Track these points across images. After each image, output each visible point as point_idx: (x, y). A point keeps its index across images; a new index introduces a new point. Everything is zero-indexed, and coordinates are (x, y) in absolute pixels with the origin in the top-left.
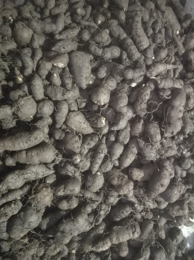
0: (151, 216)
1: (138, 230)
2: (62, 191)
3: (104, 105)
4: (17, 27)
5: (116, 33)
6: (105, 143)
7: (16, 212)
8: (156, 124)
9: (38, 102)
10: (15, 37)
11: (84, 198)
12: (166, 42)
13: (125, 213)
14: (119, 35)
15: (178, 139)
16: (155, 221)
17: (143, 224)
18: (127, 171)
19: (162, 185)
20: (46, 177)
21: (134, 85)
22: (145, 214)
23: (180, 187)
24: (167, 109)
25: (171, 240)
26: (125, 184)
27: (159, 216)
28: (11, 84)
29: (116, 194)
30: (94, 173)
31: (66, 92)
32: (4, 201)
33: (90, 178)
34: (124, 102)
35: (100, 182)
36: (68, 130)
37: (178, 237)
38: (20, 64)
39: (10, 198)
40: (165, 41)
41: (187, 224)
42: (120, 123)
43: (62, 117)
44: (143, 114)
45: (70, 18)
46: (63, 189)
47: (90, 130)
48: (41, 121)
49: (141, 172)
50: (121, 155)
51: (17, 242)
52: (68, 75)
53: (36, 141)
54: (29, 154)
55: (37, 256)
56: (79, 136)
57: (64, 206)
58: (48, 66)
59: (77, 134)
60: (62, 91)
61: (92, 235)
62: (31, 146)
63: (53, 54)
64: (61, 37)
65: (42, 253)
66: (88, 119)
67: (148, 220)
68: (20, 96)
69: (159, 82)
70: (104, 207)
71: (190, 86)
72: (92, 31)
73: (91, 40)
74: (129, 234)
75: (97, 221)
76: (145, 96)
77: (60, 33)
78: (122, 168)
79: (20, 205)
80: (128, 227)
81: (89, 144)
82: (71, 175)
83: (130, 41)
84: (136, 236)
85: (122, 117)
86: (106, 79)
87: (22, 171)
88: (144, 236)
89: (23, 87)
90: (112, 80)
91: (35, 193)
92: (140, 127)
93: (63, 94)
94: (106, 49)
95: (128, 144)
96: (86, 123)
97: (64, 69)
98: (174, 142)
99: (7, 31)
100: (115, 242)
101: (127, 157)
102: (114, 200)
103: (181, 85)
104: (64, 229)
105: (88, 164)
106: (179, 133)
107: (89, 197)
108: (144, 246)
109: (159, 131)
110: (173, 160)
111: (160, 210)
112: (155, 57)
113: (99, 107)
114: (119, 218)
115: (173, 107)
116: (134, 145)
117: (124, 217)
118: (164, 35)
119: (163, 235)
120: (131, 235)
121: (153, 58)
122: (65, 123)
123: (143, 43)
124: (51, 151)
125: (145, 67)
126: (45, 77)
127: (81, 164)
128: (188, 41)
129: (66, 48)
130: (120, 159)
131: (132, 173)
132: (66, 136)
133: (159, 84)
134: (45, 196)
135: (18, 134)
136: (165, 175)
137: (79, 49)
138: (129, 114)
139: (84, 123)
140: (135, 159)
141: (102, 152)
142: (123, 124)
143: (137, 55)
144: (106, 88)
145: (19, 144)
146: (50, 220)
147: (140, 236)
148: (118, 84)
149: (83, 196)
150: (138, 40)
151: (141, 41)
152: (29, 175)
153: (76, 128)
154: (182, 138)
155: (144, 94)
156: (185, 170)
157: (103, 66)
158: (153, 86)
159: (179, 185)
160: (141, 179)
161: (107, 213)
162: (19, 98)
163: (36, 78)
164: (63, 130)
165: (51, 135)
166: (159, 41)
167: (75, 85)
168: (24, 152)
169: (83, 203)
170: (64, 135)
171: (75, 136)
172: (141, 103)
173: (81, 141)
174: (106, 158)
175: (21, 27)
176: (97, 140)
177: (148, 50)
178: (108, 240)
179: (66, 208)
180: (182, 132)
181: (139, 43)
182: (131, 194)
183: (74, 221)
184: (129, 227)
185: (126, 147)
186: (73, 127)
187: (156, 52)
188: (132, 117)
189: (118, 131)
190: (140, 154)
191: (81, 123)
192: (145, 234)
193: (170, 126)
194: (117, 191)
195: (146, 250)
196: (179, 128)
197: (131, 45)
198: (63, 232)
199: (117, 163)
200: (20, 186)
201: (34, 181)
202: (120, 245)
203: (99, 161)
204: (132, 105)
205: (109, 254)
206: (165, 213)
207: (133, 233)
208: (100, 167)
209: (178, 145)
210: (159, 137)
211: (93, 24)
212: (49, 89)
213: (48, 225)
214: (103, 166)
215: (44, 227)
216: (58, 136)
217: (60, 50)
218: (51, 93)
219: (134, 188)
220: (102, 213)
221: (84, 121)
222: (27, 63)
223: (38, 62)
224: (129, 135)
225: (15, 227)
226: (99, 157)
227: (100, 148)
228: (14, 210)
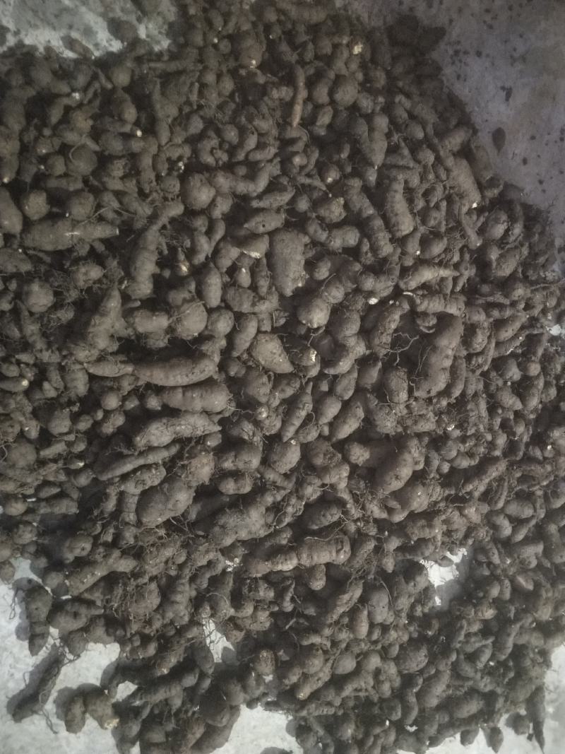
0: (373, 531)
1: (347, 548)
2: (230, 461)
3: (318, 328)
4: (192, 184)
5: (355, 206)
6: (310, 393)
7: (156, 482)
8: (402, 373)
9: (210, 311)
10: (184, 196)
11: (261, 481)
12: (447, 225)
13: (329, 517)
14: (360, 210)
15: (437, 403)
16: (378, 540)
17: (357, 541)
18: (342, 447)
19: (397, 478)
20: (207, 435)
21: (373, 301)
22: (362, 525)
23: (431, 488)
24: (424, 349)
25: (403, 580)
26: (334, 466)
27: (386, 533)
28: (167, 273)
29: (318, 482)
30: (285, 439)
31: (259, 301)
32: (141, 462)
33: (277, 448)
34: (353, 327)
35: (293, 457)
36: (250, 363)
37: (418, 579)
38: (188, 243)
39: (151, 459)
40: (444, 223)
41: (439, 561)
42: (341, 363)
43: (246, 341)
44: (382, 352)
45: (279, 167)
46: (233, 458)
47: (286, 367)
48: (210, 343)
49: (366, 451)
50: (336, 418)
51: (149, 531)
52: (265, 272)
53: (202, 375)
54: (189, 394)
55: (174, 563)
56: (269, 377)
57: (229, 487)
58: (234, 252)
59: (266, 371)
60: (251, 298)
61: (268, 544)
62: (191, 383)
63: (242, 233)
64: (261, 204)
65: (182, 559)
66: (287, 350)
67: (367, 535)
68: (185, 301)
69: (418, 301)
70: (293, 501)
71: (481, 310)
72: (316, 195)
73: (310, 211)
74: (330, 552)
75: (279, 521)
76: (389, 322)
77: (260, 197)
78: (334, 440)
79: (163, 472)
80: (331, 540)
81: (283, 390)
82: (246, 437)
83: (378, 223)
84: (342, 557)
85: (345, 353)
86: (328, 283)
87: (174, 421)
88: (355, 562)
89: (189, 284)
90: (337, 288)
91: (188, 458)
92: (374, 374)
93: (254, 305)
94: (335, 232)
95: (350, 400)
96: (282, 356)
97: (258, 261)
98: (431, 408)
99: (174, 186)
100: (306, 561)
101: (344, 422)
102: (312, 491)
103: (460, 309)
104: (226, 523)
105: (278, 425)
106: (441, 394)
107: (271, 479)
108: (353, 577)
109: (405, 385)
110: (426, 440)
111: (392, 524)
112: (422, 252)
113: (309, 330)
114: (317, 525)
115: (435, 349)
116: (359, 404)
117: (327, 524)
118: (444, 213)
119: (390, 564)
120: (334, 554)
121: (418, 253)
122: (249, 351)
123: (403, 227)
124: (224, 393)
125: (397, 273)
126: (225, 270)
127: (267, 422)
128: (490, 225)
129: (267, 225)
130: (332, 425)
131: (349, 451)
132: (247, 373)
133: (418, 305)
134: (203, 466)
135: (174, 361)
136: (405, 460)
137: (288, 225)
138: (359, 349)
139: (280, 355)
140: (359, 428)
141: (304, 406)
142: (345, 365)
143: (387, 249)
144: (325, 298)
145: (174, 376)
146: (202, 507)
147: (349, 560)
148: (347, 294)
149: (262, 477)
150: (393, 220)
151: (398, 223)
152: (183, 427)
153: (266, 361)
154: (444, 403)
155: (388, 320)
156: (448, 461)
157: (326, 259)
158: (406, 307)
159: (430, 485)
160: (364, 463)
161: (297, 514)
162: (183, 304)
163: (213, 273)
164: (245, 363)
165: (222, 367)
166: (432, 223)
167: (274, 289)
168: (180, 390)
169: (261, 488)
170: (243, 372)
171: (262, 375)
172: (382, 333)
173: (270, 386)
174: (308, 419)
175: (199, 184)
176: (298, 385)
177: (411, 239)
178: (294, 555)
179: (231, 492)
180: (446, 392)
181: (394, 226)
182: (343, 485)
183: (243, 513)
184: (333, 542)
185: (346, 405)
186: (260, 360)
187: (425, 243)
188: (364, 354)
189: (335, 377)
190: (368, 421)
191: (275, 354)
192: (358, 559)
193: (426, 379)
194: (319, 477)
195: (356, 584)
196: (441, 385)
197: (379, 230)
198: (223, 527)
199: (326, 431)
200: (165, 444)
201: (189, 440)
202: (312, 570)
203: (297, 423)
204: (366, 333)
205: (291, 584)
206: (400, 529)
207: (338, 552)
208: (297, 432)
209: (439, 414)
210: (403, 396)
211: (317, 183)
212: (231, 292)
213: (199, 514)
214: (301, 431)
215: (193, 516)
216: (234, 370)
217: (257, 228)
218: (234, 299)
219: (350, 477)
220: (290, 510)
221: (280, 352)
222: (201, 246)
223: (218, 244)
224: (353, 383)
225: (152, 504)
226: (297, 414)
227: (301, 402)
228: (154, 478)
